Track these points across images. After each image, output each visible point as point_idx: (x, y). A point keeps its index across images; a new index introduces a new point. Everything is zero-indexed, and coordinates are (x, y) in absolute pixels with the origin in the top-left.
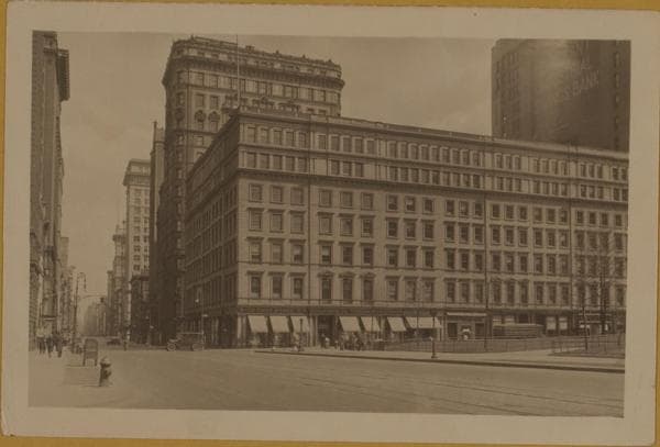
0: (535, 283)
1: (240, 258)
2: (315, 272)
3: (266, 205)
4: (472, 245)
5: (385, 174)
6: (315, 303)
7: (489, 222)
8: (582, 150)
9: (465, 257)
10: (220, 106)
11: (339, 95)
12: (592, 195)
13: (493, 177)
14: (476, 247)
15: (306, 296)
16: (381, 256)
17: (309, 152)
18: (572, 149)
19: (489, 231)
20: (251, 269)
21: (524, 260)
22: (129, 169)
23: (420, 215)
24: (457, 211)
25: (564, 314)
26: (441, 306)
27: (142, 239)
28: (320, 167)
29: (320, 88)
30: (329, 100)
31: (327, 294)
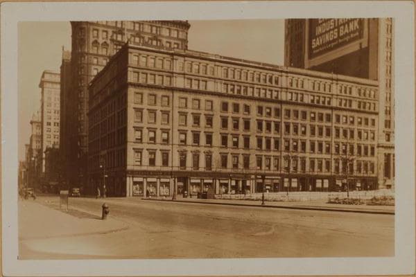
0: (310, 158)
1: (129, 140)
2: (176, 149)
3: (145, 106)
4: (273, 134)
5: (220, 88)
6: (176, 169)
7: (283, 120)
8: (340, 77)
9: (268, 142)
10: (109, 38)
11: (187, 33)
12: (345, 105)
13: (287, 92)
14: (275, 136)
15: (170, 164)
16: (217, 140)
17: (172, 73)
18: (335, 76)
19: (283, 126)
20: (135, 147)
21: (304, 144)
22: (43, 76)
23: (241, 115)
24: (264, 113)
25: (327, 177)
26: (254, 171)
27: (52, 124)
28: (180, 82)
29: (175, 28)
30: (180, 37)
31: (183, 163)
